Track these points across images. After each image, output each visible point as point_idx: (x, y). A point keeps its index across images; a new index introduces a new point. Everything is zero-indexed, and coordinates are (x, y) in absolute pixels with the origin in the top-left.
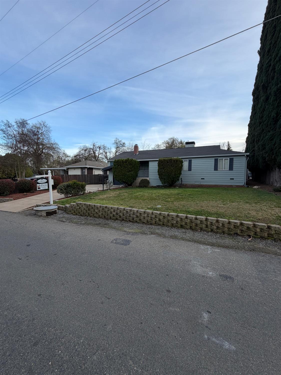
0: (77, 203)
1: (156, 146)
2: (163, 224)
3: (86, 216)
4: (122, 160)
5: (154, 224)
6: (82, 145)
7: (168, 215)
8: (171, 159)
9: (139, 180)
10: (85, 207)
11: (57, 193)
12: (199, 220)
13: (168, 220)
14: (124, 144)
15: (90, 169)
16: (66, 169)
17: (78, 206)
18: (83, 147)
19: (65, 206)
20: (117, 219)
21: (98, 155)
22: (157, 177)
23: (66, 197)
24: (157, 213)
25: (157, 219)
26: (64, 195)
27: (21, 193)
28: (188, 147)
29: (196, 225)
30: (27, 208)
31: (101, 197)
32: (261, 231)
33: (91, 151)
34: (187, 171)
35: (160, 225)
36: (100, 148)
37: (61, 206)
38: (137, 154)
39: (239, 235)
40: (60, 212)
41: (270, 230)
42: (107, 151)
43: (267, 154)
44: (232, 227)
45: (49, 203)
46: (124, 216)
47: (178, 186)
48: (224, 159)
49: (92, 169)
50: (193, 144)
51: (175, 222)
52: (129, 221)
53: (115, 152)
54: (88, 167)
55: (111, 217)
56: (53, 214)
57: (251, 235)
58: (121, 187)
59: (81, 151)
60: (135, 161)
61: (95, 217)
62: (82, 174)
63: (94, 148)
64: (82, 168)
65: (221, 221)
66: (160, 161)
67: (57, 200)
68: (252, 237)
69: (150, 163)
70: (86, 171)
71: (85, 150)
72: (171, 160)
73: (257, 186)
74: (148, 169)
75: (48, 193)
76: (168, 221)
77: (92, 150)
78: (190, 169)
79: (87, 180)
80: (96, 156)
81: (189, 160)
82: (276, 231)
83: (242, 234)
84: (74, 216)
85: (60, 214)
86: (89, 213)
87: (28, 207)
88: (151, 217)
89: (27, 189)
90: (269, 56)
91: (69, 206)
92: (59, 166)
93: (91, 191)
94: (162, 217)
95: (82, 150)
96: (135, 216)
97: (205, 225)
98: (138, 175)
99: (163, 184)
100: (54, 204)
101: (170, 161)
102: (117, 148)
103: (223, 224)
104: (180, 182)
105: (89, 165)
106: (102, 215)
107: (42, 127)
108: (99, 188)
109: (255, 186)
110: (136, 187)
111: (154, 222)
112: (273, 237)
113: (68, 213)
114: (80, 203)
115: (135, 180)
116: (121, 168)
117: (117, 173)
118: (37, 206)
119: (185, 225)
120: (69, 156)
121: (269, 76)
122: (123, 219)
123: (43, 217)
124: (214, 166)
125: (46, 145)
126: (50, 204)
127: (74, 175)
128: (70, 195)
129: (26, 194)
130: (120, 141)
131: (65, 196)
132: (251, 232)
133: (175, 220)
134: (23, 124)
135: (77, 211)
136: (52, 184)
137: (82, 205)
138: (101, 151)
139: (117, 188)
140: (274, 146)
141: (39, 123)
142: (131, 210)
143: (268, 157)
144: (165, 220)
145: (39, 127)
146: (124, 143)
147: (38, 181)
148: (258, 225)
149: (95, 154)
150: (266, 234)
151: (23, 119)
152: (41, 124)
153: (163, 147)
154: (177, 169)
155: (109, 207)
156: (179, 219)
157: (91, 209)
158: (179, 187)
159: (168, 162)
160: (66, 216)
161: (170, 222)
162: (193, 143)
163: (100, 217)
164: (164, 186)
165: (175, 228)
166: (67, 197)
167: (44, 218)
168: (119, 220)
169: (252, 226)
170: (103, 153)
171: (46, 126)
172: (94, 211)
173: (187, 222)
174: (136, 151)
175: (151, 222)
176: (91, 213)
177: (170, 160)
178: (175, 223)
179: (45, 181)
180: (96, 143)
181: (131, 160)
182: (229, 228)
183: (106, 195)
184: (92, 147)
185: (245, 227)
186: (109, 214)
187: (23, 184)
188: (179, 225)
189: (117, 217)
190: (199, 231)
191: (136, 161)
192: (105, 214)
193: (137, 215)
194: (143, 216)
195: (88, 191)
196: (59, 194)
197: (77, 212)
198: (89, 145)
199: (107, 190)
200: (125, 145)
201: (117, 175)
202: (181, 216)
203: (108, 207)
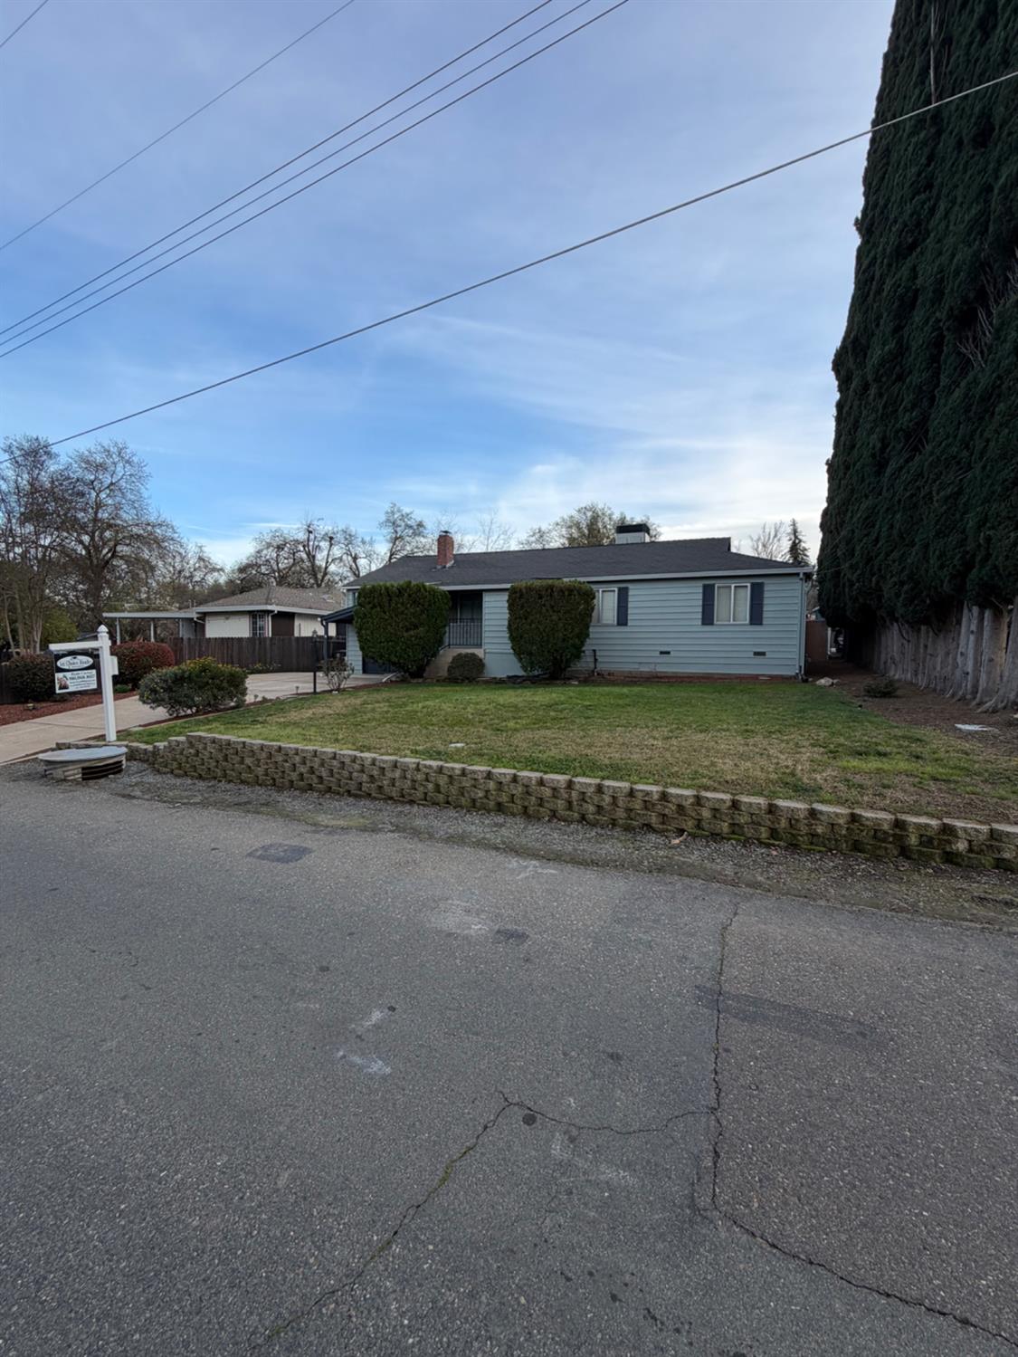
0: (192, 736)
1: (532, 536)
2: (448, 803)
3: (215, 778)
4: (387, 589)
5: (421, 802)
6: (267, 528)
7: (464, 772)
8: (554, 586)
9: (447, 656)
10: (214, 748)
11: (141, 703)
12: (548, 787)
13: (463, 788)
14: (420, 525)
15: (286, 619)
16: (197, 618)
17: (191, 745)
18: (270, 535)
19: (155, 747)
20: (310, 788)
21: (324, 565)
22: (507, 647)
23: (175, 715)
24: (430, 767)
25: (430, 786)
26: (165, 710)
27: (17, 703)
28: (625, 542)
29: (541, 802)
30: (24, 755)
31: (294, 715)
32: (715, 817)
33: (300, 551)
34: (613, 626)
35: (438, 804)
36: (331, 538)
37: (143, 746)
38: (448, 565)
39: (654, 831)
40: (135, 765)
41: (736, 812)
42: (359, 551)
43: (856, 570)
44: (637, 807)
45: (102, 737)
46: (332, 776)
47: (577, 677)
48: (733, 586)
49: (291, 616)
50: (641, 534)
51: (481, 794)
52: (346, 794)
53: (389, 555)
54: (276, 608)
55: (293, 782)
56: (106, 776)
57: (685, 828)
58: (384, 680)
59: (262, 550)
60: (433, 592)
61: (242, 782)
62: (253, 634)
63: (308, 540)
64: (254, 615)
65: (608, 787)
66: (516, 592)
67: (140, 726)
68: (689, 834)
69: (487, 598)
70: (268, 625)
71: (280, 548)
72: (551, 587)
73: (828, 679)
74: (481, 619)
75: (100, 706)
76: (462, 791)
77: (304, 546)
78: (622, 619)
79: (269, 655)
80: (320, 567)
81: (620, 589)
82: (752, 814)
83: (661, 827)
84: (173, 781)
85: (134, 775)
86: (225, 771)
87: (29, 753)
88: (414, 781)
89: (41, 688)
90: (871, 244)
91: (165, 746)
92: (178, 605)
93: (269, 696)
94: (446, 778)
95: (268, 548)
96: (365, 778)
97: (566, 800)
98: (447, 640)
99: (525, 671)
100: (118, 739)
101: (549, 591)
102: (396, 539)
103: (613, 797)
104: (592, 666)
105: (277, 605)
106: (267, 775)
107: (115, 464)
108: (300, 685)
109: (822, 678)
110: (438, 681)
111: (419, 794)
112: (742, 835)
113: (158, 771)
114: (200, 737)
115: (435, 655)
116: (382, 614)
117: (368, 632)
118: (60, 747)
119: (507, 802)
120: (218, 567)
121: (870, 312)
122: (330, 788)
123: (70, 783)
124: (700, 610)
125: (130, 529)
126: (104, 740)
127: (222, 639)
128: (189, 712)
129: (34, 708)
130: (408, 515)
131: (171, 715)
132: (685, 820)
133: (480, 787)
134: (34, 455)
135: (188, 763)
136: (112, 674)
137: (206, 744)
138: (337, 551)
139: (371, 683)
140: (875, 545)
141: (103, 447)
142: (356, 757)
143: (858, 581)
144: (454, 790)
145: (101, 465)
146: (421, 522)
147: (59, 664)
148: (707, 798)
149: (314, 560)
150: (726, 824)
151: (35, 437)
152: (109, 451)
153: (556, 541)
154: (571, 618)
155: (289, 751)
156: (492, 785)
157: (233, 757)
158: (580, 682)
159: (541, 597)
160: (151, 779)
161: (466, 794)
162: (642, 528)
163: (260, 782)
164: (529, 677)
165: (480, 813)
166: (178, 718)
167: (72, 788)
168: (317, 791)
169: (691, 800)
170: (345, 557)
171: (128, 462)
172: (242, 762)
173: (514, 792)
174: (445, 555)
175: (411, 795)
176: (233, 770)
177: (547, 590)
178: (481, 798)
179: (88, 662)
180: (315, 523)
181: (417, 585)
182: (631, 810)
183: (311, 712)
184: (302, 536)
185: (670, 805)
186: (287, 772)
187: (27, 671)
188: (492, 804)
189: (310, 782)
190: (547, 819)
191: (433, 590)
192: (276, 773)
193: (372, 773)
194: (390, 775)
195: (256, 696)
196: (147, 707)
197: (188, 765)
198: (293, 529)
199: (331, 691)
200: (425, 528)
201: (369, 641)
202: (500, 774)
203: (285, 748)
